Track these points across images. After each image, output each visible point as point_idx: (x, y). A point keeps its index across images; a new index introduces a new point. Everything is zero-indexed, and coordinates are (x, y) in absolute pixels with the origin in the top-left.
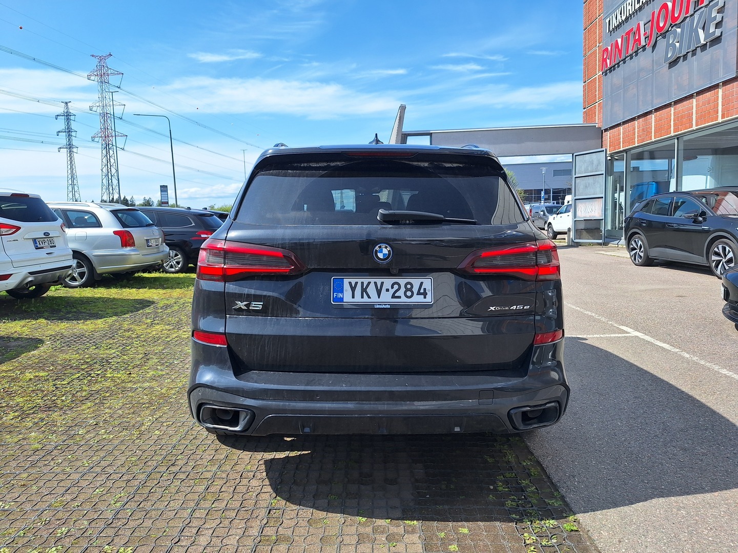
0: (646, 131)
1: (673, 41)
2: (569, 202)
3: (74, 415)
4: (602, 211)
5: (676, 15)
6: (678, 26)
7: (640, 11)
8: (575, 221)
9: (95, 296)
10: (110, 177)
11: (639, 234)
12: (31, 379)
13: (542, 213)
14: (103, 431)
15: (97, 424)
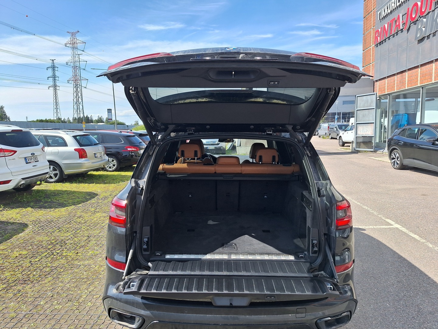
0: (402, 83)
1: (421, 27)
2: (352, 124)
3: (40, 287)
4: (373, 131)
5: (423, 11)
6: (425, 17)
7: (400, 7)
8: (356, 137)
9: (63, 189)
10: (78, 104)
11: (397, 149)
12: (17, 257)
13: (336, 129)
14: (56, 302)
15: (53, 296)
